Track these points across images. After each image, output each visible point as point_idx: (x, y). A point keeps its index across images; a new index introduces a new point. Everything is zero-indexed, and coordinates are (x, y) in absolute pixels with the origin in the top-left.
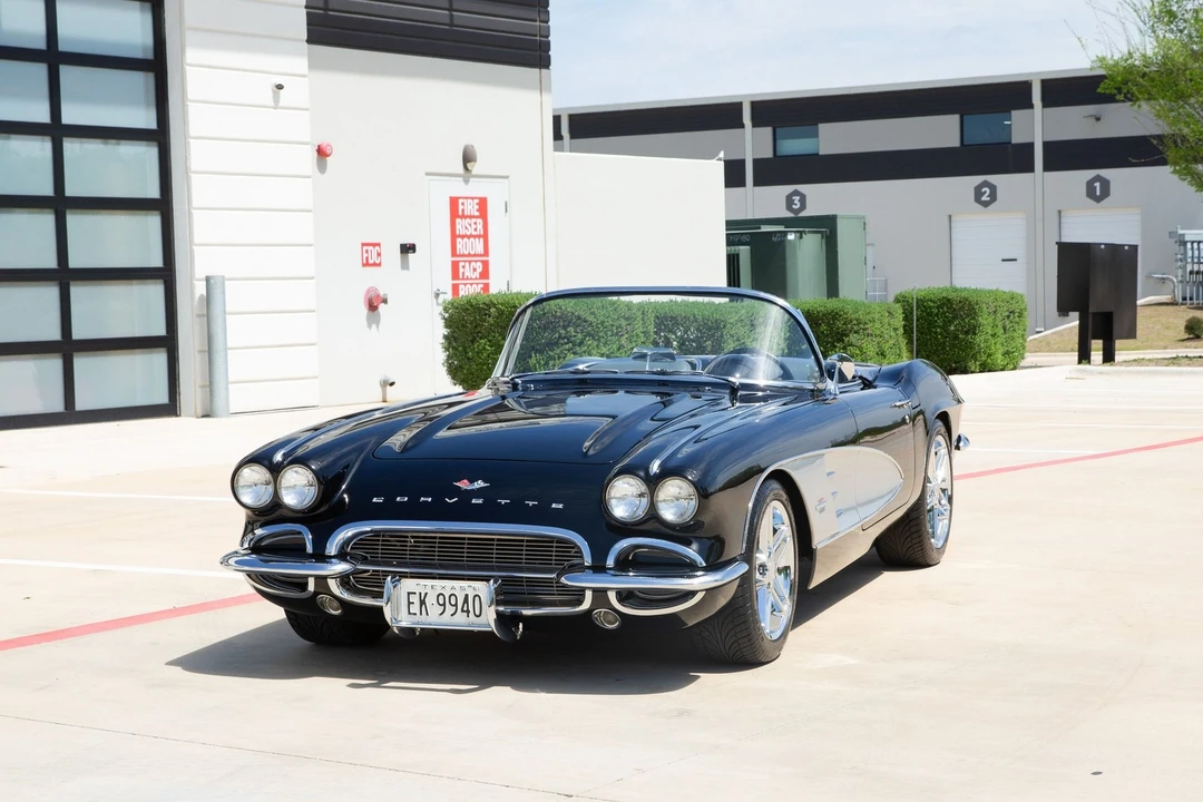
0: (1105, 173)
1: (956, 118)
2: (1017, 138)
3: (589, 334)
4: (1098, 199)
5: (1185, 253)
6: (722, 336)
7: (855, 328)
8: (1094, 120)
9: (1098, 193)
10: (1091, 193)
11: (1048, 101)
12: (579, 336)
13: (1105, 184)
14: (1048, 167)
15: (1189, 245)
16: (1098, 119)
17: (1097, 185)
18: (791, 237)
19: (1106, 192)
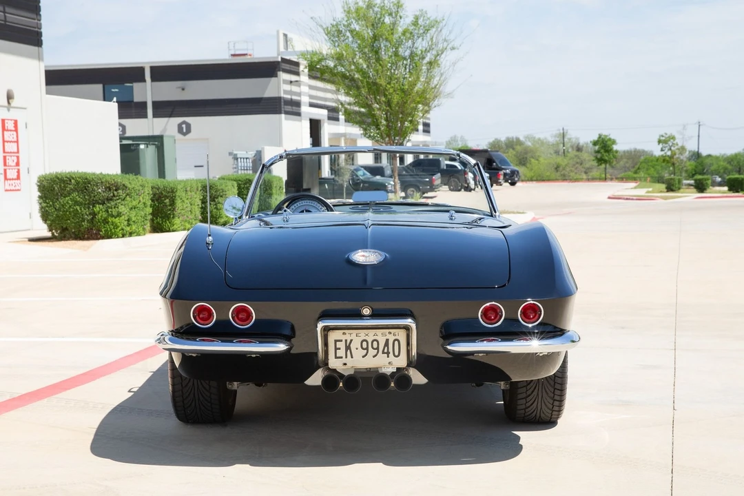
0: (189, 119)
1: (100, 87)
2: (137, 99)
3: (128, 195)
4: (185, 134)
5: (237, 165)
6: (175, 197)
7: (221, 194)
8: (180, 90)
9: (184, 131)
10: (180, 130)
11: (154, 79)
12: (124, 195)
13: (189, 126)
14: (155, 116)
15: (239, 160)
16: (183, 89)
17: (184, 126)
18: (142, 147)
19: (189, 130)
